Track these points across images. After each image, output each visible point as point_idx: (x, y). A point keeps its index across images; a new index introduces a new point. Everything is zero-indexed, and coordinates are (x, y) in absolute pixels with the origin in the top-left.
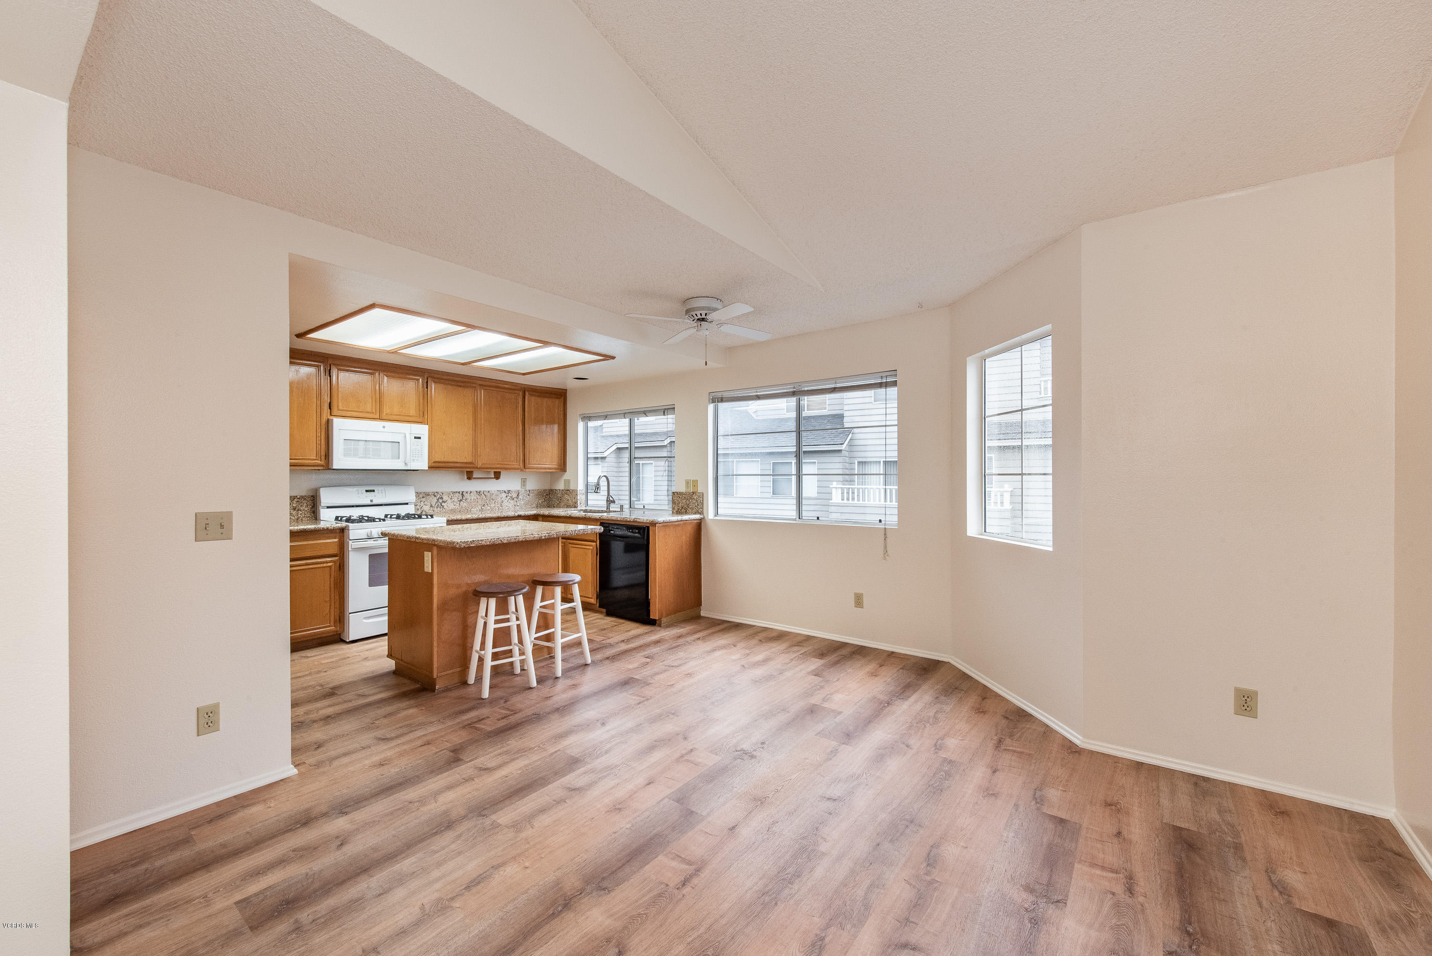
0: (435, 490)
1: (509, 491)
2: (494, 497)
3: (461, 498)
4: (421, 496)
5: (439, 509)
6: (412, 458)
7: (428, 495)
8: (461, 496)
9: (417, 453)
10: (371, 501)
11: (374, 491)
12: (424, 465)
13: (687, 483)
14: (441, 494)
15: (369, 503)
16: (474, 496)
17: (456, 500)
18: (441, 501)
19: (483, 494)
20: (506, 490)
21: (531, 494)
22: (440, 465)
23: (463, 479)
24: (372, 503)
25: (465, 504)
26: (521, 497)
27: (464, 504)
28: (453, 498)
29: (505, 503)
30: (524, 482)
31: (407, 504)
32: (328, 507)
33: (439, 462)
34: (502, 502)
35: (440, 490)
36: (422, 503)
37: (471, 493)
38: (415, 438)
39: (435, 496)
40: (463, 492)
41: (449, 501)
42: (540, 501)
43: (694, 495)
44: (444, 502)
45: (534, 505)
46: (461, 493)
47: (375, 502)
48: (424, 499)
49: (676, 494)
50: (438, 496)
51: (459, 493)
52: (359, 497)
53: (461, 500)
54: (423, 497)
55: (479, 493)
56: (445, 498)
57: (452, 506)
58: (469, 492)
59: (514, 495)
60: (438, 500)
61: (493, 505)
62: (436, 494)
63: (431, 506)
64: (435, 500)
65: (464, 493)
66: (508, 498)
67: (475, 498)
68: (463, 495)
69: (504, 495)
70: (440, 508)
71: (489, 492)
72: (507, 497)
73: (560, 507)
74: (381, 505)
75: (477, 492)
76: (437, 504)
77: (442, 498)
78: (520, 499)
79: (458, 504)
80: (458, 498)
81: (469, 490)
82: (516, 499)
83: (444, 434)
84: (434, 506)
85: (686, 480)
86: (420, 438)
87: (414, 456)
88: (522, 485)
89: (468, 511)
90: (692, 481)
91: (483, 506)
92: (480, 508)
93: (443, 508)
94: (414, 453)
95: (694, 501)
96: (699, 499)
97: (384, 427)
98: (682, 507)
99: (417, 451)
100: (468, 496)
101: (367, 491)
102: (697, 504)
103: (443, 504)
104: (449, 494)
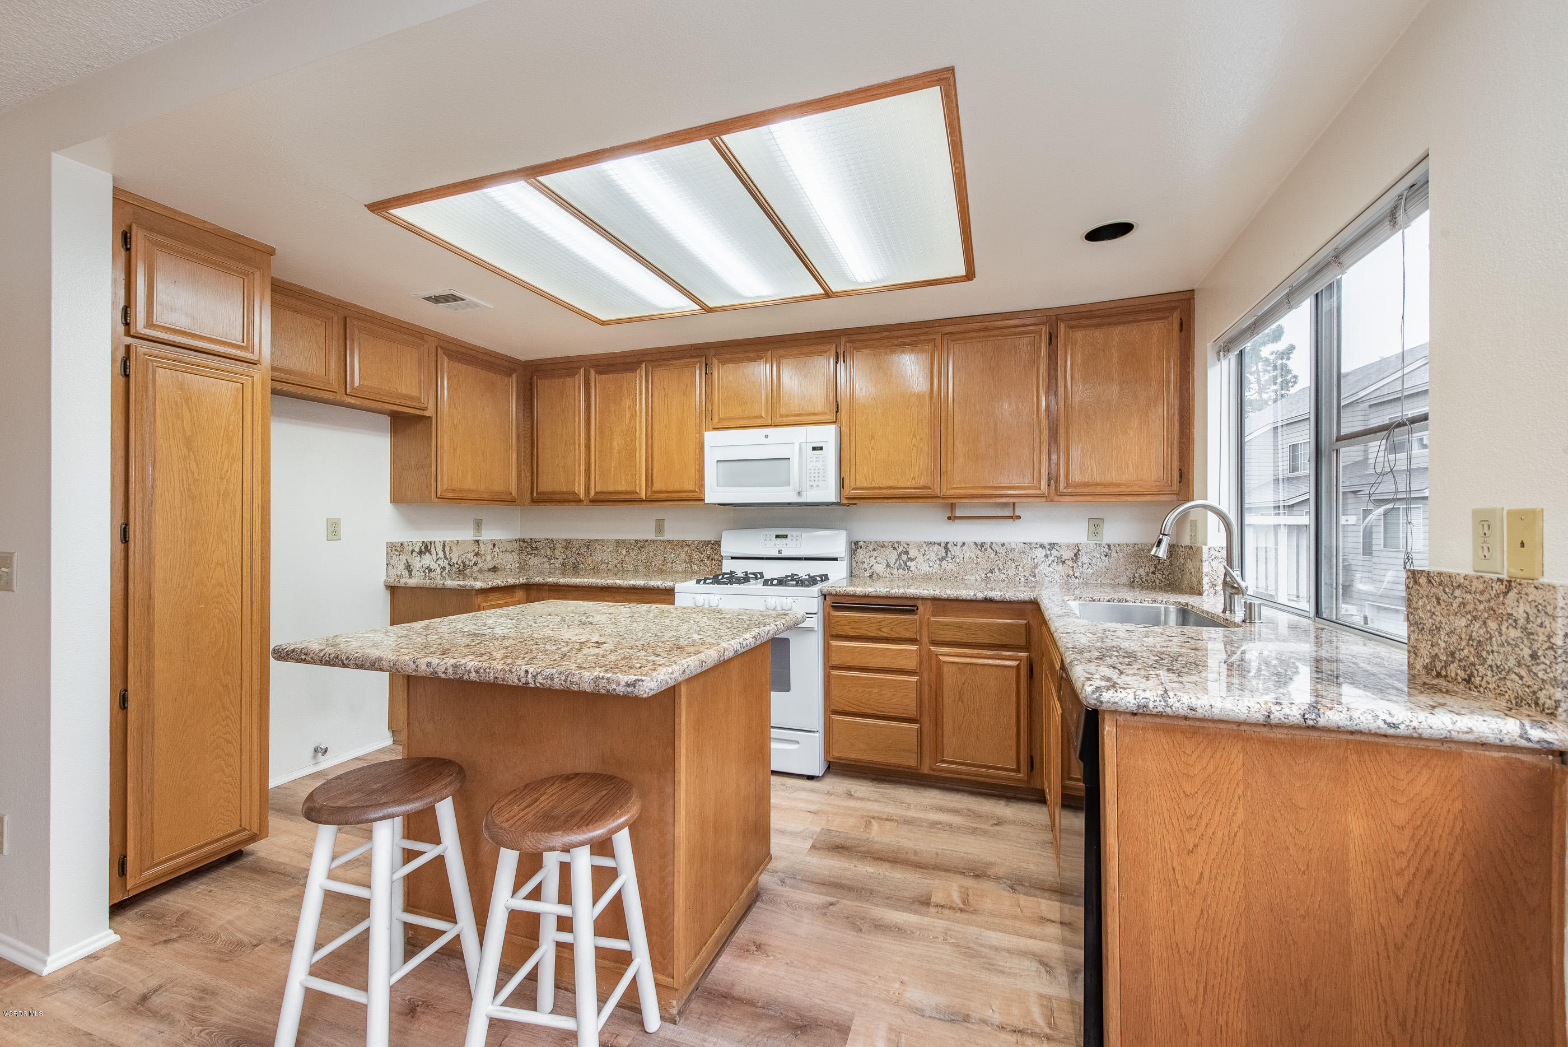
0: (895, 539)
1: (1052, 545)
2: (1015, 555)
3: (944, 555)
4: (871, 547)
5: (901, 571)
6: (809, 484)
7: (883, 546)
8: (943, 550)
9: (817, 475)
10: (780, 552)
11: (786, 537)
12: (828, 493)
13: (1484, 524)
14: (906, 546)
15: (776, 554)
16: (969, 553)
17: (933, 556)
18: (904, 557)
19: (989, 550)
20: (1045, 541)
21: (1114, 554)
24: (780, 556)
25: (951, 566)
26: (1084, 558)
27: (949, 566)
28: (927, 553)
29: (1043, 569)
30: (1096, 525)
31: (836, 559)
32: (733, 558)
33: (864, 488)
34: (1036, 566)
35: (903, 539)
36: (872, 559)
37: (964, 544)
38: (814, 449)
39: (895, 549)
40: (947, 543)
41: (920, 558)
42: (1141, 571)
44: (911, 560)
45: (1124, 579)
46: (943, 545)
47: (784, 554)
48: (875, 554)
49: (1423, 580)
50: (901, 549)
51: (939, 544)
53: (943, 559)
54: (874, 550)
56: (913, 553)
57: (925, 568)
58: (959, 545)
59: (1067, 554)
60: (899, 555)
61: (1012, 572)
62: (896, 545)
63: (888, 566)
64: (894, 555)
65: (949, 546)
66: (1051, 559)
67: (973, 555)
68: (946, 548)
69: (1040, 553)
70: (904, 570)
71: (1003, 545)
72: (1046, 556)
74: (806, 559)
75: (976, 544)
76: (898, 563)
77: (907, 553)
78: (1083, 564)
79: (937, 566)
80: (937, 555)
81: (959, 540)
82: (1070, 563)
83: (872, 438)
84: (892, 565)
85: (1476, 513)
86: (821, 448)
87: (813, 479)
88: (1090, 532)
89: (956, 579)
90: (1510, 513)
91: (991, 571)
92: (983, 576)
93: (909, 569)
94: (812, 475)
95: (1514, 633)
96: (1541, 625)
97: (766, 436)
98: (1452, 654)
99: (817, 471)
100: (954, 551)
101: (777, 537)
102: (1526, 652)
103: (909, 563)
104: (919, 546)
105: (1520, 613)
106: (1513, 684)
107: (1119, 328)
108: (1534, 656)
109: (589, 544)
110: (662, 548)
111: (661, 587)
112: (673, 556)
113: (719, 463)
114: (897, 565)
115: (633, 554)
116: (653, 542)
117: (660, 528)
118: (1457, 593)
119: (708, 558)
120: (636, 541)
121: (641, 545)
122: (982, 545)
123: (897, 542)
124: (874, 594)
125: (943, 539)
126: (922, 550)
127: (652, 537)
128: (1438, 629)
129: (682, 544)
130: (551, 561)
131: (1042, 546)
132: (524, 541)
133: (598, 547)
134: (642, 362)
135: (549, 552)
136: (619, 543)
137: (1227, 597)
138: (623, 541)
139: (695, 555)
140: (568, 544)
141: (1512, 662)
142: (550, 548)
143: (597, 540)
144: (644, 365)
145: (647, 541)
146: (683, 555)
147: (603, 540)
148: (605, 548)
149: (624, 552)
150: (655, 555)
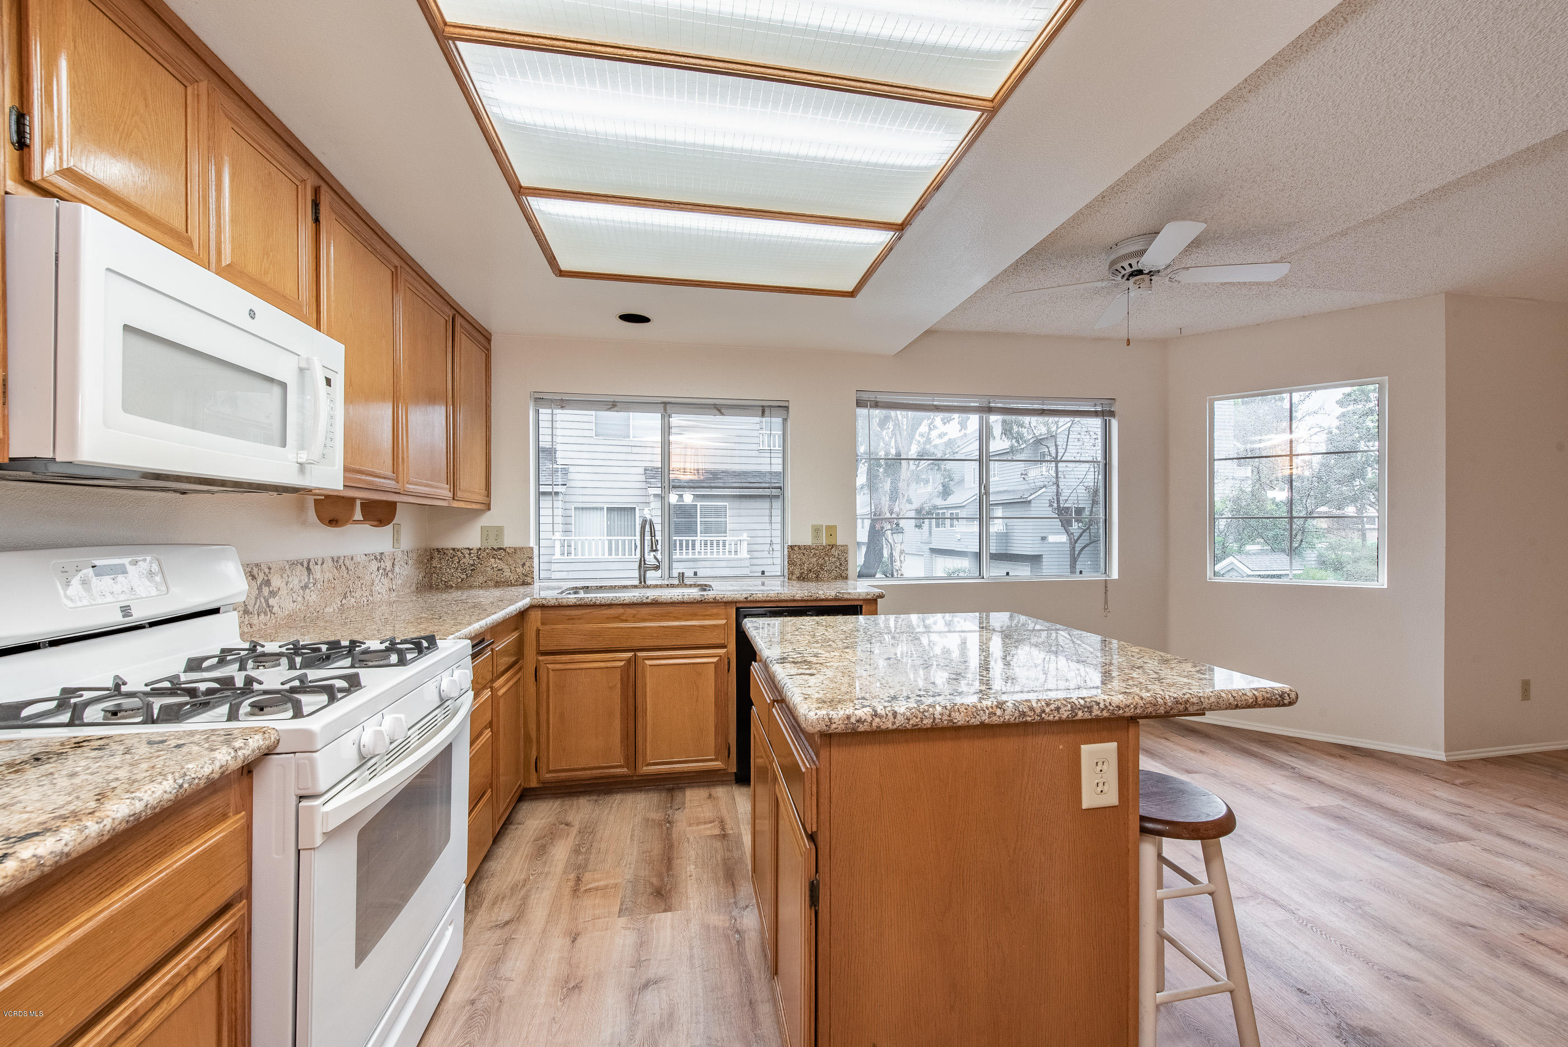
1: (382, 556)
3: (307, 580)
5: (262, 616)
8: (306, 573)
13: (817, 530)
14: (267, 571)
15: (117, 619)
16: (329, 573)
17: (296, 585)
18: (266, 591)
19: (343, 567)
20: (378, 552)
21: (409, 561)
23: (304, 523)
24: (129, 621)
25: (315, 597)
27: (312, 597)
28: (290, 579)
29: (378, 586)
31: (216, 611)
34: (373, 584)
35: (263, 558)
37: (324, 562)
40: (310, 561)
41: (283, 592)
42: (421, 576)
43: (833, 549)
44: (273, 594)
50: (261, 577)
51: (303, 564)
53: (305, 587)
55: (337, 561)
56: (277, 582)
57: (289, 606)
58: (320, 562)
59: (390, 566)
61: (359, 594)
62: (255, 571)
66: (382, 572)
67: (332, 577)
68: (308, 569)
69: (375, 566)
70: (266, 614)
71: (353, 559)
72: (379, 570)
73: (471, 587)
75: (333, 559)
76: (258, 603)
77: (268, 583)
78: (398, 575)
79: (300, 599)
80: (300, 581)
81: (319, 555)
82: (390, 575)
84: (250, 608)
85: (813, 526)
88: (394, 540)
89: (317, 615)
90: (826, 526)
93: (271, 611)
95: (834, 559)
97: (254, 311)
98: (810, 570)
100: (317, 572)
102: (838, 564)
103: (271, 601)
104: (281, 569)
105: (836, 554)
108: (841, 564)
114: (257, 607)
118: (812, 551)
123: (257, 565)
125: (307, 556)
126: (285, 576)
128: (804, 564)
131: (378, 558)
137: (642, 574)
141: (833, 567)
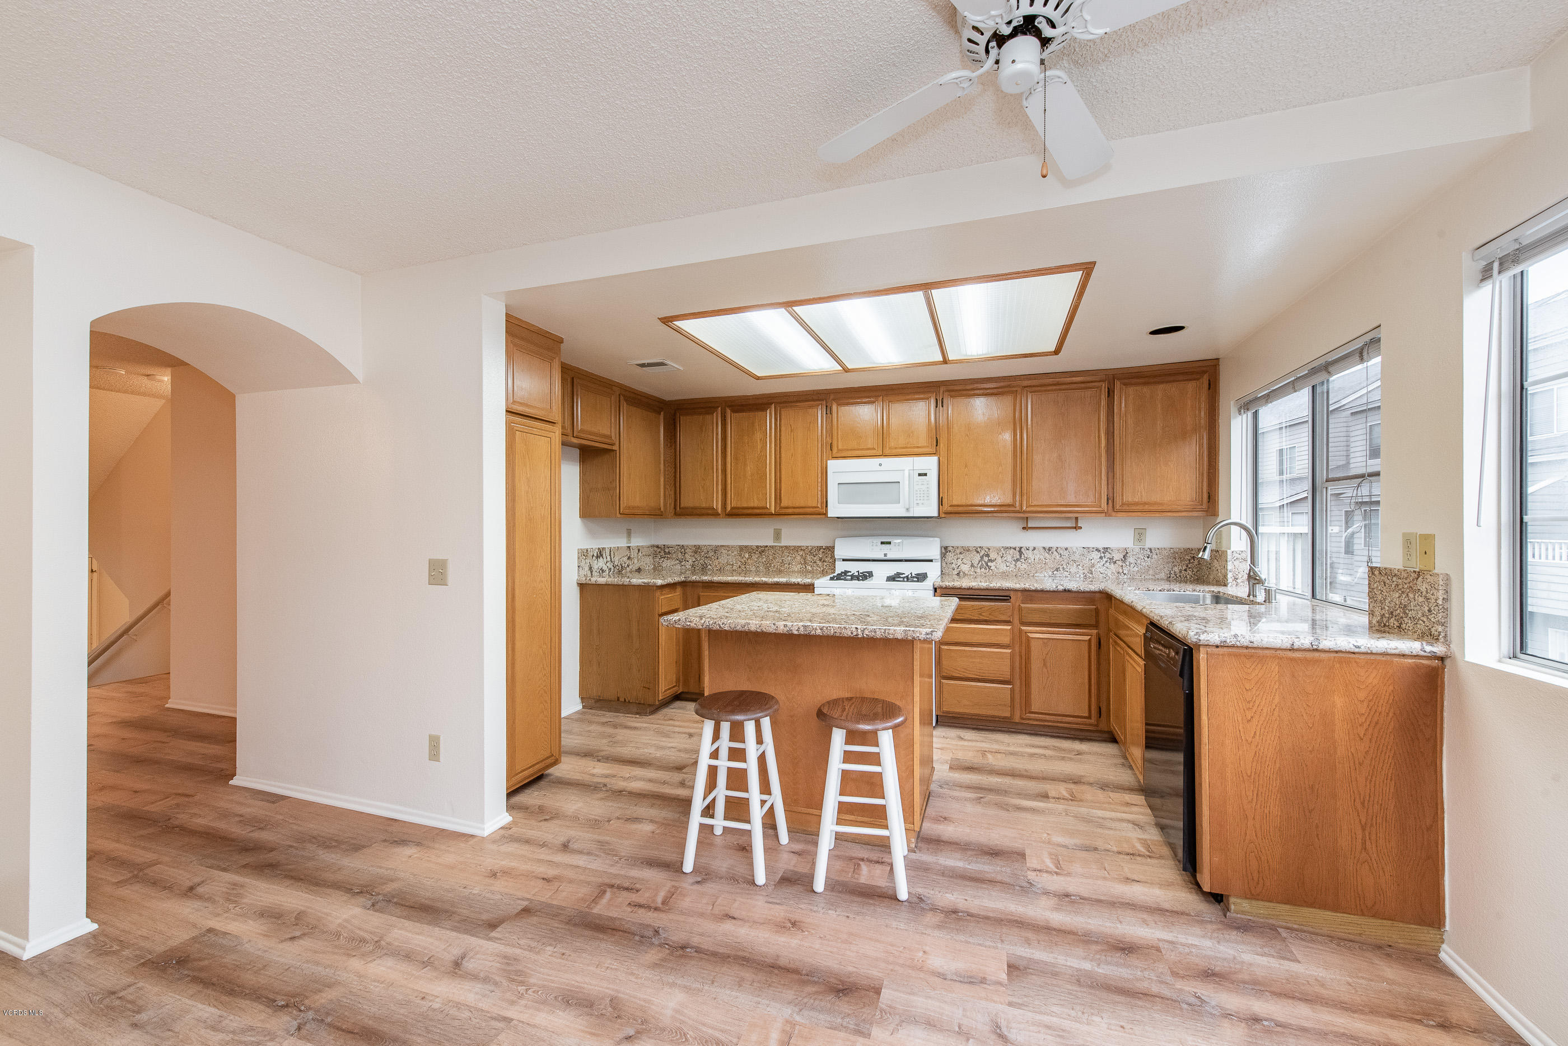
0: (978, 545)
1: (1106, 549)
2: (1077, 557)
3: (1018, 557)
4: (958, 551)
5: (983, 569)
6: (916, 502)
7: (968, 550)
8: (1018, 553)
9: (922, 495)
10: (885, 555)
11: (889, 543)
12: (930, 508)
13: (1408, 541)
14: (987, 550)
15: (882, 557)
16: (1039, 555)
17: (1009, 558)
18: (986, 559)
19: (1055, 553)
20: (1100, 546)
21: (1155, 556)
22: (960, 509)
24: (886, 558)
25: (1024, 566)
26: (1131, 559)
27: (1023, 566)
28: (1005, 555)
29: (1099, 568)
30: (1140, 535)
31: (931, 561)
32: (844, 560)
33: (958, 506)
34: (1093, 566)
35: (985, 544)
36: (959, 560)
37: (1034, 549)
38: (920, 475)
39: (978, 552)
40: (1021, 548)
41: (999, 560)
42: (1176, 569)
43: (1420, 579)
44: (991, 561)
45: (1163, 575)
46: (1018, 549)
47: (889, 557)
48: (961, 556)
49: (1377, 572)
50: (983, 552)
51: (1015, 549)
52: (873, 549)
53: (1018, 560)
54: (961, 553)
56: (993, 556)
57: (1003, 568)
58: (1031, 549)
59: (1118, 556)
60: (982, 557)
61: (1074, 570)
62: (979, 550)
63: (972, 566)
64: (978, 557)
65: (1023, 550)
66: (1105, 560)
67: (1042, 557)
68: (1020, 551)
69: (1096, 555)
70: (985, 569)
71: (1066, 549)
72: (1101, 558)
74: (906, 561)
75: (1044, 548)
76: (981, 563)
77: (988, 555)
78: (1130, 564)
79: (1013, 565)
80: (1013, 557)
81: (1031, 545)
82: (1120, 563)
83: (966, 466)
84: (976, 566)
86: (925, 475)
87: (919, 498)
88: (1136, 539)
89: (1028, 575)
90: (1420, 536)
91: (1057, 570)
92: (1050, 573)
93: (989, 569)
94: (919, 495)
95: (1421, 599)
96: (1433, 595)
97: (880, 465)
98: (1392, 613)
99: (922, 492)
100: (1029, 554)
101: (882, 543)
102: (1426, 609)
103: (989, 564)
104: (998, 550)
105: (1423, 589)
106: (1421, 626)
107: (1161, 386)
108: (1430, 611)
109: (716, 549)
110: (780, 552)
111: (800, 583)
112: (789, 558)
113: (840, 486)
114: (979, 565)
115: (755, 557)
116: (772, 547)
117: (777, 536)
118: (1394, 579)
119: (820, 560)
120: (757, 547)
121: (762, 550)
122: (1050, 549)
123: (980, 547)
124: (976, 587)
125: (1018, 545)
126: (1001, 554)
127: (771, 543)
128: (1384, 600)
129: (797, 549)
130: (682, 564)
131: (1098, 550)
132: (658, 547)
133: (724, 551)
134: (771, 404)
135: (680, 556)
136: (742, 549)
137: (1251, 586)
138: (746, 547)
139: (808, 557)
140: (697, 549)
141: (1419, 615)
142: (681, 553)
143: (723, 546)
144: (773, 406)
145: (767, 546)
146: (799, 558)
147: (728, 546)
148: (730, 552)
149: (747, 556)
150: (775, 558)
